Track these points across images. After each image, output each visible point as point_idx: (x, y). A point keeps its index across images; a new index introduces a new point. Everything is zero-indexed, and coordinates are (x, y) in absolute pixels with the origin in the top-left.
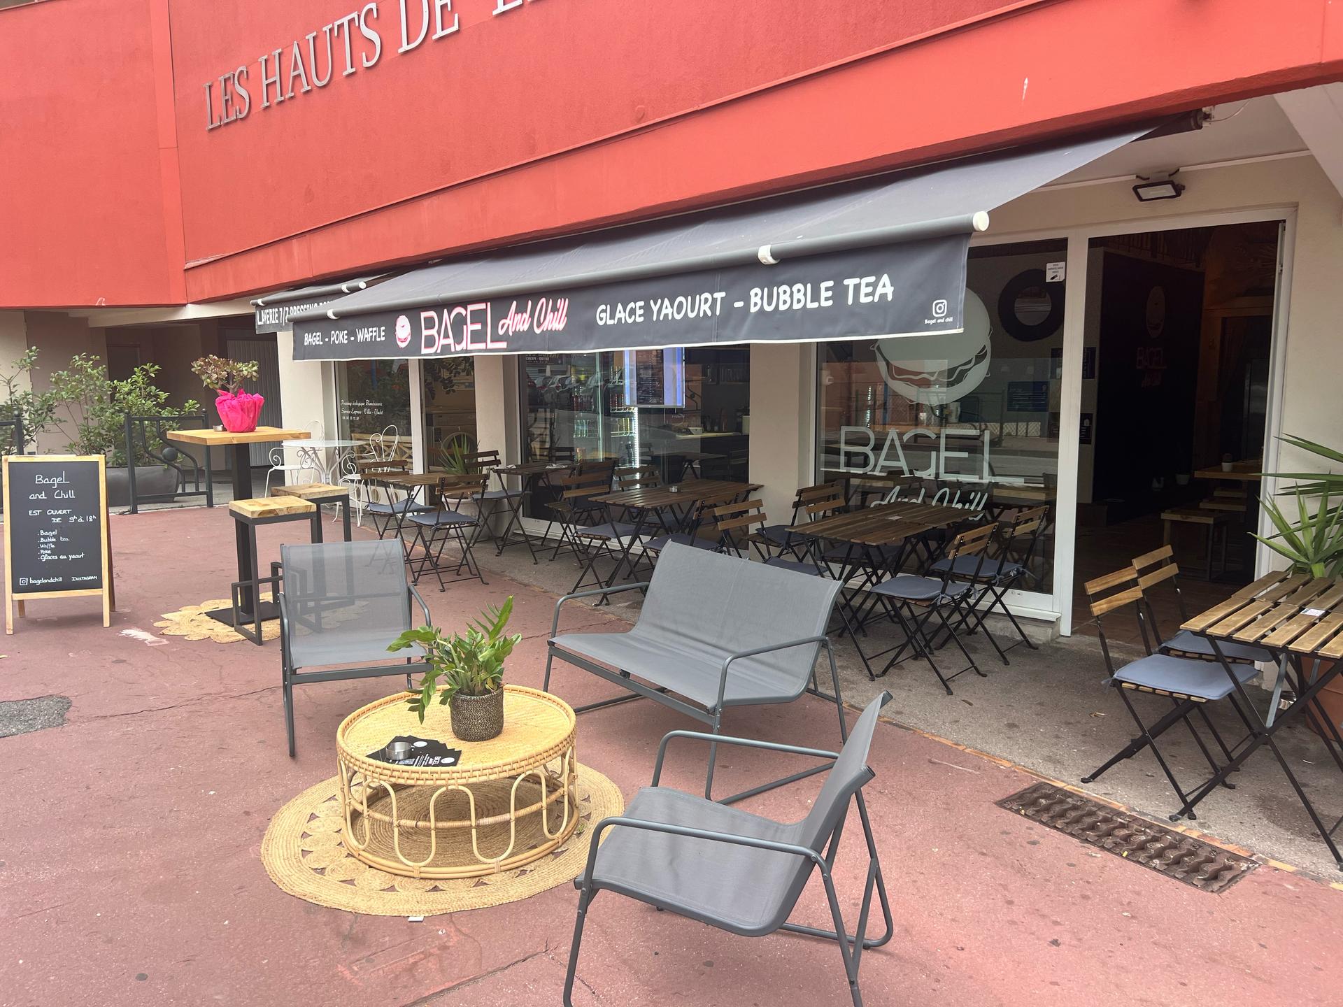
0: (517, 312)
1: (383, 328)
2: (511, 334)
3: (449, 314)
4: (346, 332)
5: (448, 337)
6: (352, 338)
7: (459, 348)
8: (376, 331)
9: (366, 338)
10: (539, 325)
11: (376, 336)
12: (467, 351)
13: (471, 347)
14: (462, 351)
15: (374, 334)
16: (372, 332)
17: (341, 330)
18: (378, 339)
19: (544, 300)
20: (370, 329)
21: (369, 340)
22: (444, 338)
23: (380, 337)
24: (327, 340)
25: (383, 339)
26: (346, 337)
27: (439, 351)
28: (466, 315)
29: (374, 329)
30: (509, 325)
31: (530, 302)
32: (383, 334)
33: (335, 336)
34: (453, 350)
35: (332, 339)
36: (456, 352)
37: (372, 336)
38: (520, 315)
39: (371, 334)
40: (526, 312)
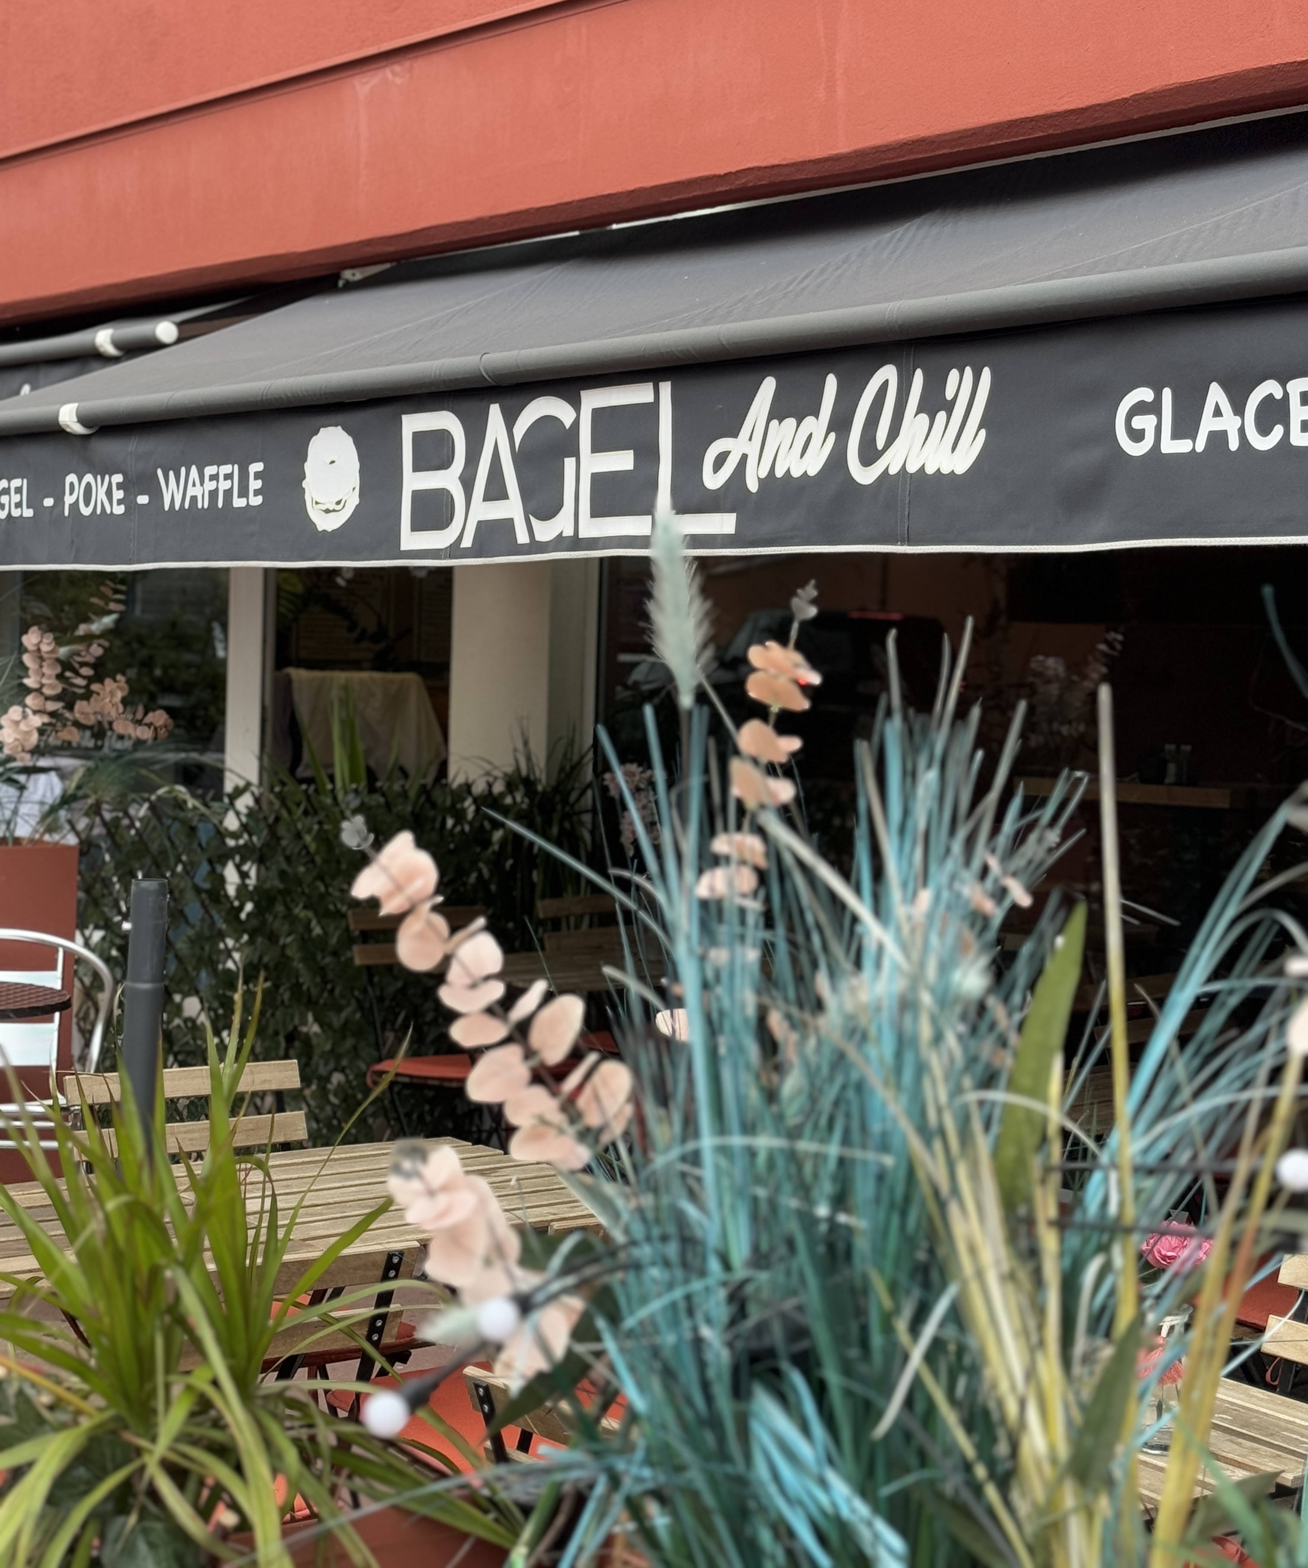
0: (777, 413)
1: (257, 467)
2: (753, 486)
3: (510, 421)
4: (118, 478)
5: (504, 496)
6: (143, 499)
7: (545, 531)
8: (228, 477)
9: (194, 499)
10: (869, 455)
11: (228, 493)
12: (576, 542)
13: (591, 528)
14: (560, 542)
15: (224, 485)
16: (214, 477)
17: (103, 470)
18: (239, 503)
19: (888, 373)
20: (210, 470)
21: (203, 503)
22: (487, 498)
23: (244, 493)
24: (49, 502)
25: (256, 501)
26: (118, 494)
27: (467, 543)
28: (576, 423)
29: (226, 469)
30: (744, 457)
31: (831, 383)
32: (255, 484)
33: (80, 491)
34: (522, 537)
35: (69, 500)
36: (535, 546)
37: (213, 494)
38: (791, 422)
39: (210, 486)
40: (816, 414)
